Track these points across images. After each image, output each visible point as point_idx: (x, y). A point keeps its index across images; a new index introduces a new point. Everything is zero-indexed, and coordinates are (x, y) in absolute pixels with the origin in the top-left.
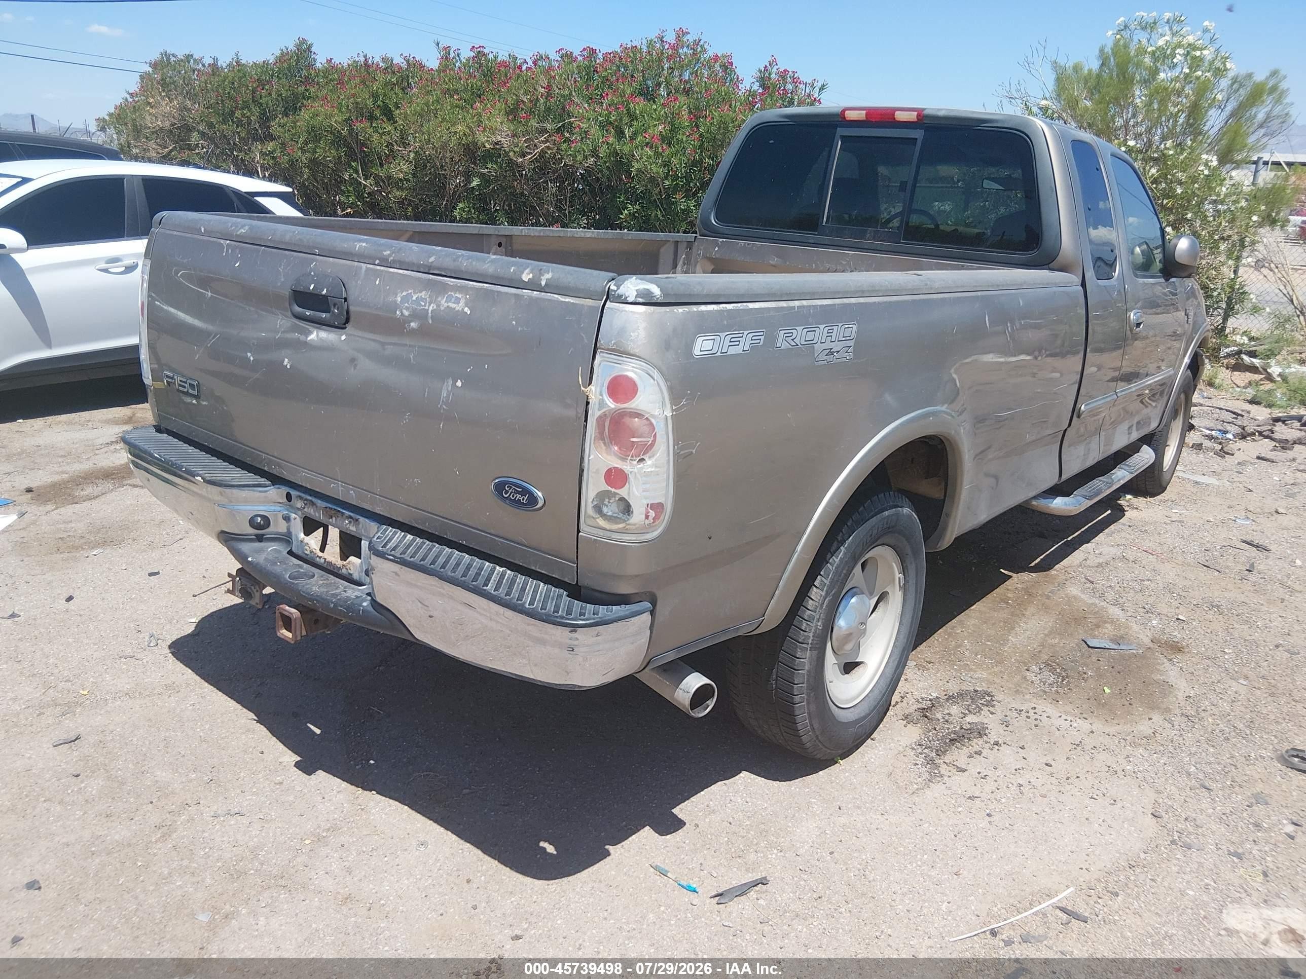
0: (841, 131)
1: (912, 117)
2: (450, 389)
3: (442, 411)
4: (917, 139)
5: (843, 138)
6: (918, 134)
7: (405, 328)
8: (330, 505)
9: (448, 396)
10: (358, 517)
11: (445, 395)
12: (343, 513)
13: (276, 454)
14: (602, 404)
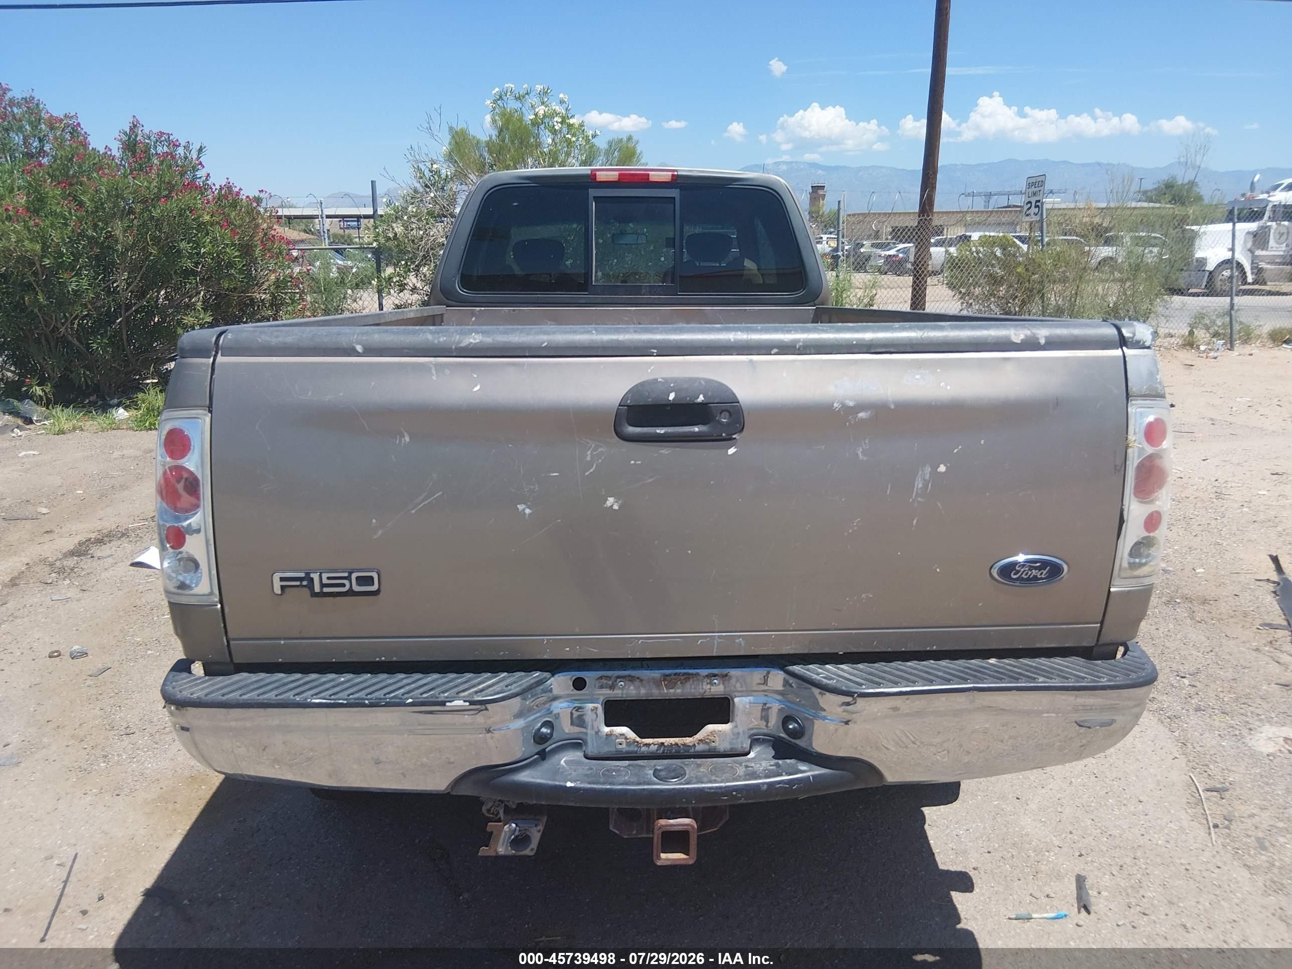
0: (593, 192)
1: (666, 177)
2: (927, 477)
3: (916, 505)
4: (674, 198)
5: (595, 198)
6: (674, 193)
7: (849, 421)
8: (667, 672)
9: (925, 486)
10: (725, 671)
11: (920, 486)
12: (698, 674)
13: (577, 630)
14: (1141, 450)
